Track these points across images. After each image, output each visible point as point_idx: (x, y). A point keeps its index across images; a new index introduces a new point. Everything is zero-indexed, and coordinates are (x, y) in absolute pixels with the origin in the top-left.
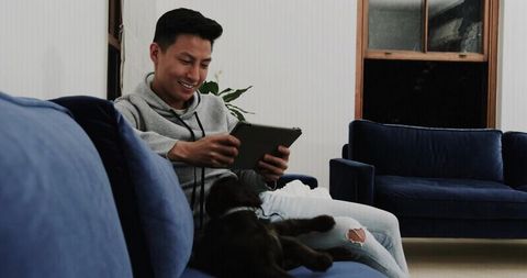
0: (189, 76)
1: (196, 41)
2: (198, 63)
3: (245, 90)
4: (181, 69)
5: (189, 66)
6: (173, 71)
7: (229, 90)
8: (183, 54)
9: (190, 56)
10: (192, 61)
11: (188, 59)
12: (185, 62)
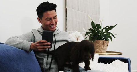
1: (49, 12)
3: (114, 26)
6: (46, 24)
7: (108, 26)
10: (51, 19)
11: (49, 19)
12: (49, 20)
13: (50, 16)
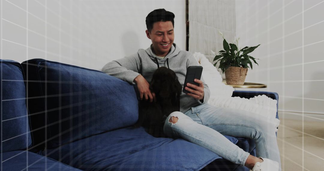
0: (164, 41)
2: (166, 33)
3: (257, 47)
4: (159, 39)
5: (162, 36)
8: (157, 32)
9: (160, 32)
10: (163, 33)
11: (160, 33)
12: (160, 35)
13: (163, 30)
